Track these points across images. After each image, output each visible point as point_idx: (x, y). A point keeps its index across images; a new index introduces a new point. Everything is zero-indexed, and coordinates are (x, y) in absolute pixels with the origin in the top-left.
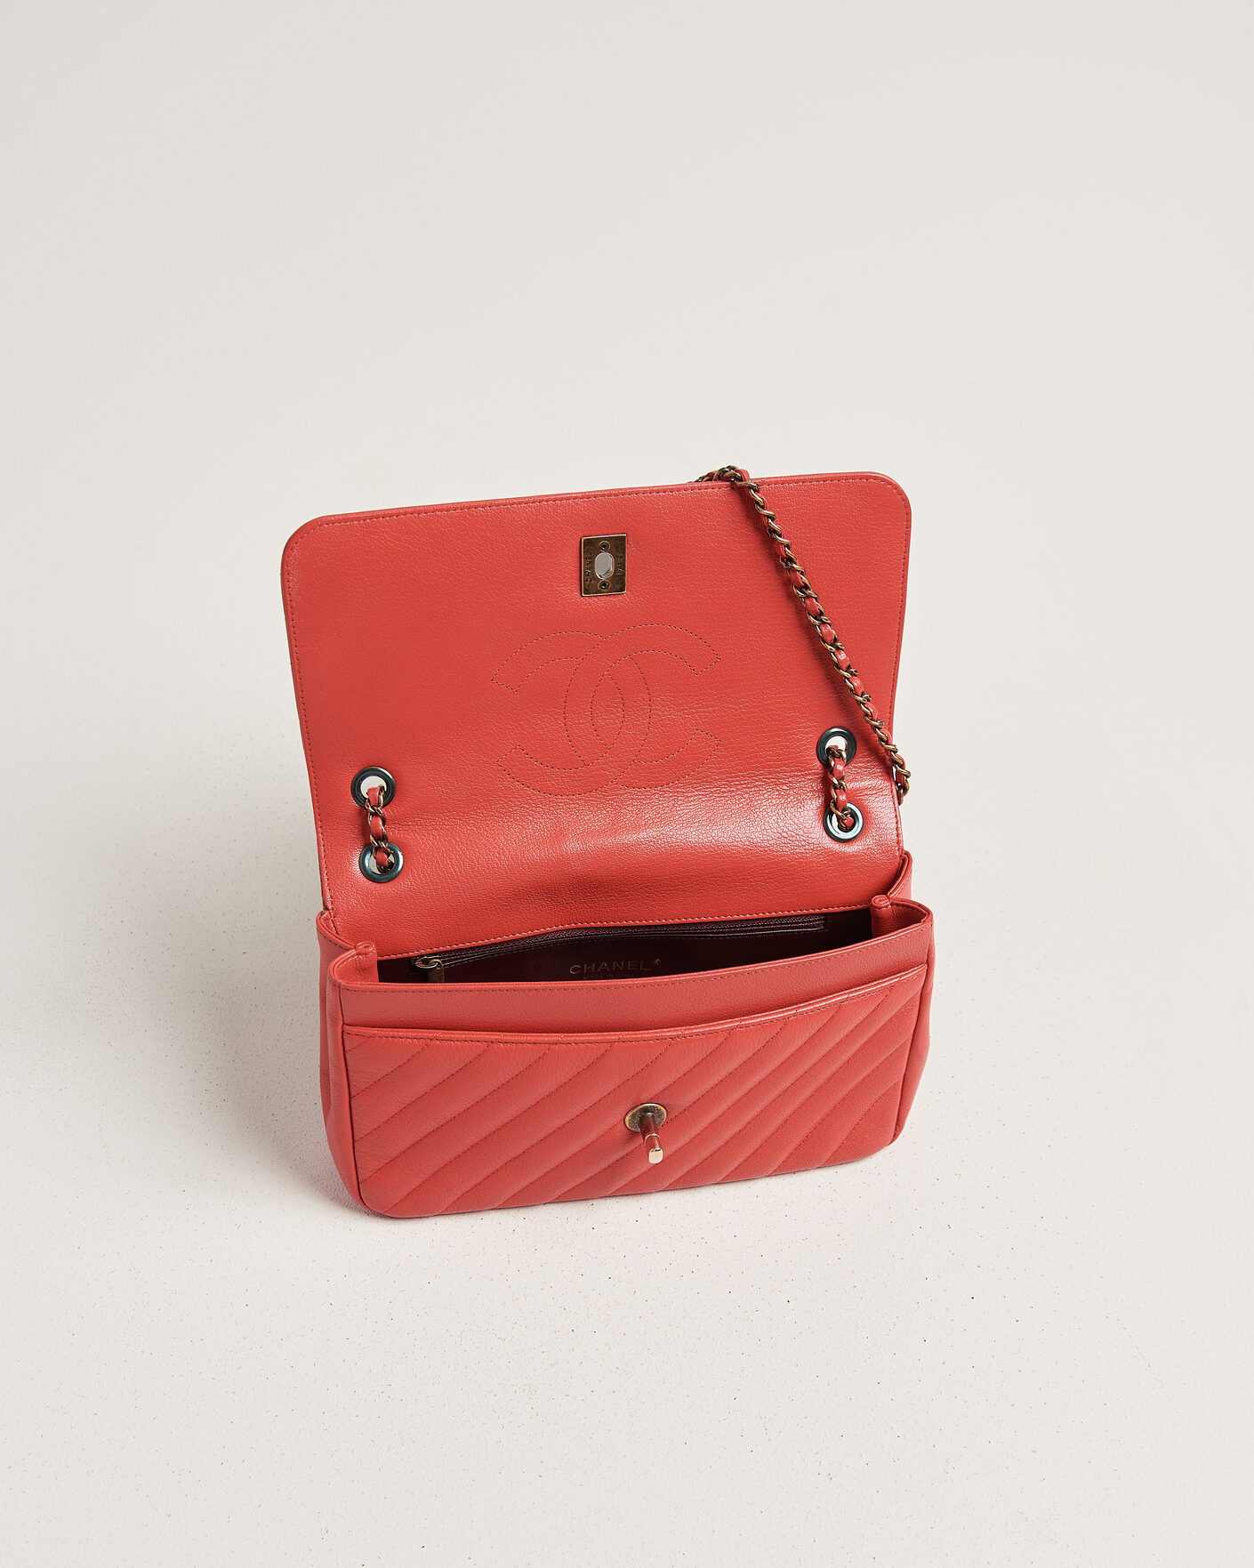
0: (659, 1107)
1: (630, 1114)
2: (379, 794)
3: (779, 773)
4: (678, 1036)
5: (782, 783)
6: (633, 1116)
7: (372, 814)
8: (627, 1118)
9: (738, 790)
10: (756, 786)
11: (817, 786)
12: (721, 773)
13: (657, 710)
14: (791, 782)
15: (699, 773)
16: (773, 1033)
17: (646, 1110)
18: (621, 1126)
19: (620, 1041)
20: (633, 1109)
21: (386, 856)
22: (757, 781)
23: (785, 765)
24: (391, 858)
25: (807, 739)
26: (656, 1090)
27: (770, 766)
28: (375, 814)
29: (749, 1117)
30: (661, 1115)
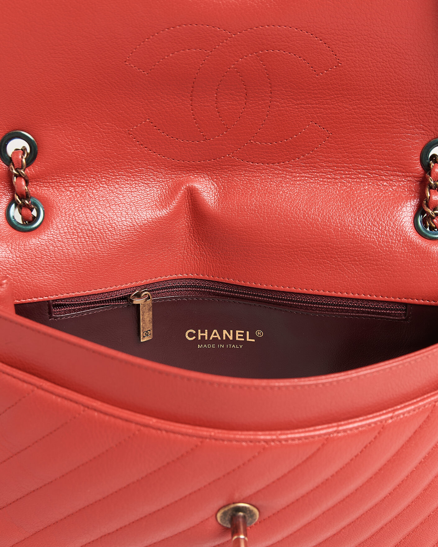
0: (252, 508)
1: (222, 511)
2: (22, 157)
3: (382, 170)
4: (273, 440)
5: (383, 180)
6: (225, 514)
7: (16, 175)
8: (219, 515)
9: (342, 178)
10: (359, 178)
11: (414, 186)
12: (329, 162)
13: (277, 102)
14: (391, 180)
15: (308, 158)
16: (371, 438)
17: (239, 509)
18: (212, 520)
19: (211, 438)
20: (224, 506)
21: (29, 211)
22: (360, 173)
23: (388, 164)
24: (34, 213)
25: (413, 144)
26: (248, 491)
27: (375, 163)
28: (19, 176)
29: (344, 523)
30: (252, 514)
